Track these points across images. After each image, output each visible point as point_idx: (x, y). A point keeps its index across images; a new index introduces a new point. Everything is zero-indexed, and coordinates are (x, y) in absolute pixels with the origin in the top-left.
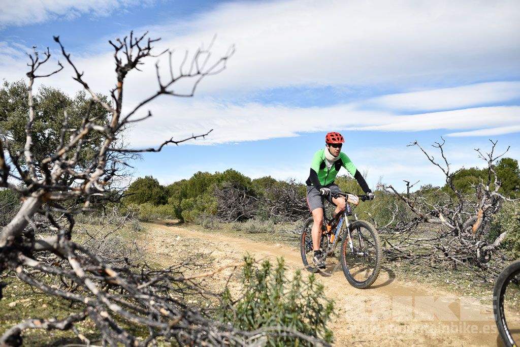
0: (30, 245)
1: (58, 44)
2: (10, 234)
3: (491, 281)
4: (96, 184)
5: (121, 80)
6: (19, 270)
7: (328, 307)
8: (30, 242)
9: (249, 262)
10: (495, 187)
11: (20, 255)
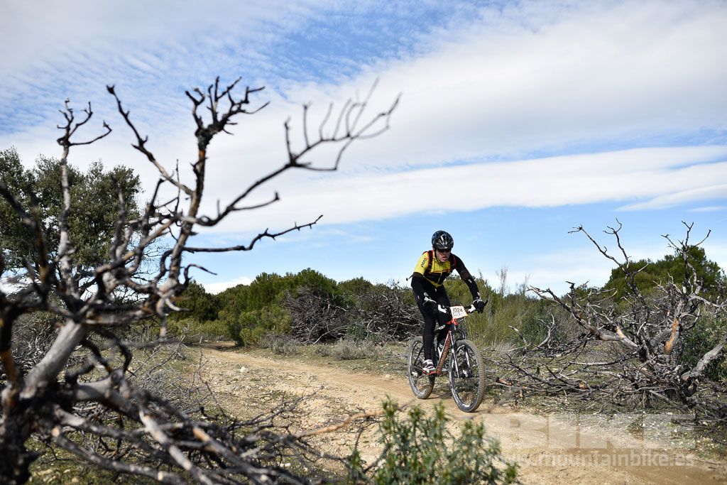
0: (71, 393)
1: (112, 96)
2: (42, 378)
3: (704, 423)
4: (168, 302)
5: (202, 148)
6: (56, 432)
7: (508, 474)
8: (71, 389)
9: (390, 410)
10: (695, 287)
11: (57, 409)
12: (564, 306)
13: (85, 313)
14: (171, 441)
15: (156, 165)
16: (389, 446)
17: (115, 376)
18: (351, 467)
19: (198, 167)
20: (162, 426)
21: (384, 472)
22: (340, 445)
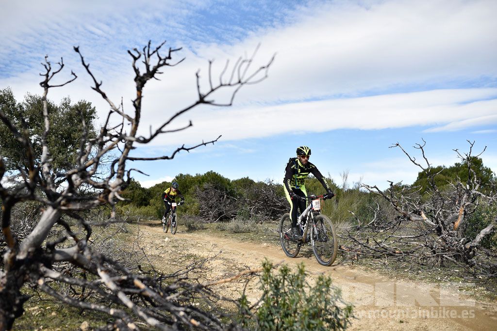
0: (51, 255)
1: (78, 53)
2: (31, 246)
3: (480, 277)
4: (116, 194)
5: (139, 89)
6: (41, 282)
7: (346, 311)
8: (51, 253)
9: (267, 268)
10: (475, 185)
11: (42, 266)
12: (386, 197)
13: (60, 202)
14: (119, 288)
15: (108, 101)
16: (266, 292)
17: (80, 244)
18: (241, 306)
19: (136, 103)
20: (112, 278)
21: (263, 310)
22: (232, 291)
